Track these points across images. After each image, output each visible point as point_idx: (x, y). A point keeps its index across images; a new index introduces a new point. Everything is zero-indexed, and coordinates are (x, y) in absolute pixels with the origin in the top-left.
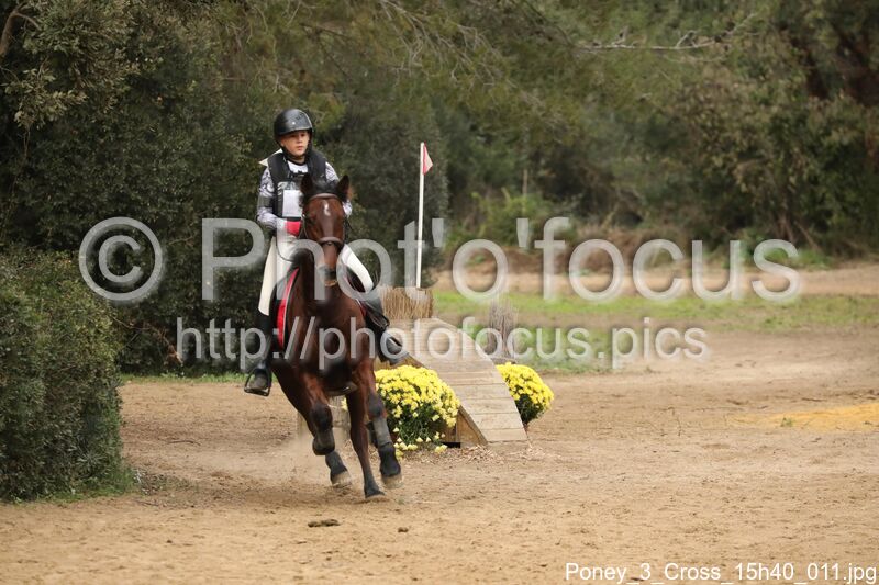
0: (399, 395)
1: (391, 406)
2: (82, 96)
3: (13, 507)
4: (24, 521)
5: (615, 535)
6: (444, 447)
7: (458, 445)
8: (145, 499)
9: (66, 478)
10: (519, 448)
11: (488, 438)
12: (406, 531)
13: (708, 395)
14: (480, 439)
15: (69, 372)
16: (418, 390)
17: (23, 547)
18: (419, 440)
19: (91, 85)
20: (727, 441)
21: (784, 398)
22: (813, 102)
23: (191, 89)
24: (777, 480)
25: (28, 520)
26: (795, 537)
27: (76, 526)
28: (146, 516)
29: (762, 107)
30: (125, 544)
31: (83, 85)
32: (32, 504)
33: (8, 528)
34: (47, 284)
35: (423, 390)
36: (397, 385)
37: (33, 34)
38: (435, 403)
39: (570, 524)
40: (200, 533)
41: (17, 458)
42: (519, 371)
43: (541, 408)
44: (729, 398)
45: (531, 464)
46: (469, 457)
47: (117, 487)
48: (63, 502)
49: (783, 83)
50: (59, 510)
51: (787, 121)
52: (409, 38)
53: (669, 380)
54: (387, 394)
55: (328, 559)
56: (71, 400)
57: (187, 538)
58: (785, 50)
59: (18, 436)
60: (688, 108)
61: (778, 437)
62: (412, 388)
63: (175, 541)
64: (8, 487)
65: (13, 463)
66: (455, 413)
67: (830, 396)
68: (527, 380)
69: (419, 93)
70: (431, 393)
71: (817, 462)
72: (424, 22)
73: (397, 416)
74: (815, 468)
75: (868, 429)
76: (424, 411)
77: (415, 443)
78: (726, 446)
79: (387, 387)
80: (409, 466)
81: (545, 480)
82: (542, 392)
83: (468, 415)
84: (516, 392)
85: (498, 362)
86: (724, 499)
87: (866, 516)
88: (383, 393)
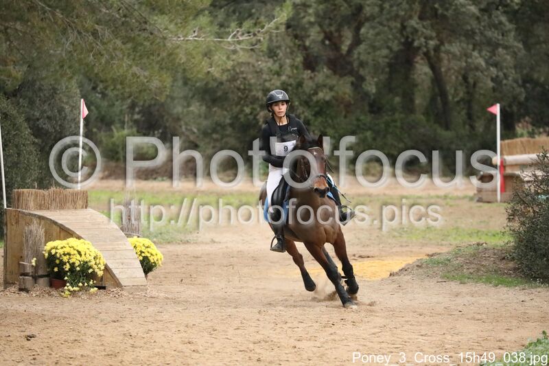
0: (68, 256)
1: (62, 263)
5: (210, 345)
6: (96, 289)
7: (104, 288)
10: (142, 290)
11: (123, 284)
13: (253, 257)
14: (117, 284)
16: (79, 253)
18: (80, 284)
22: (307, 74)
26: (322, 346)
29: (276, 76)
35: (83, 253)
36: (67, 250)
38: (90, 261)
39: (181, 338)
42: (142, 242)
43: (155, 266)
45: (151, 300)
46: (111, 295)
49: (288, 61)
51: (291, 85)
52: (64, 31)
53: (227, 247)
54: (60, 256)
55: (34, 359)
58: (288, 40)
60: (229, 76)
62: (76, 252)
66: (103, 268)
68: (147, 247)
70: (87, 255)
72: (74, 23)
73: (67, 269)
76: (83, 266)
77: (78, 286)
79: (61, 251)
80: (74, 301)
81: (161, 310)
82: (157, 254)
83: (110, 269)
84: (140, 255)
85: (128, 236)
86: (274, 323)
87: (364, 334)
88: (58, 255)
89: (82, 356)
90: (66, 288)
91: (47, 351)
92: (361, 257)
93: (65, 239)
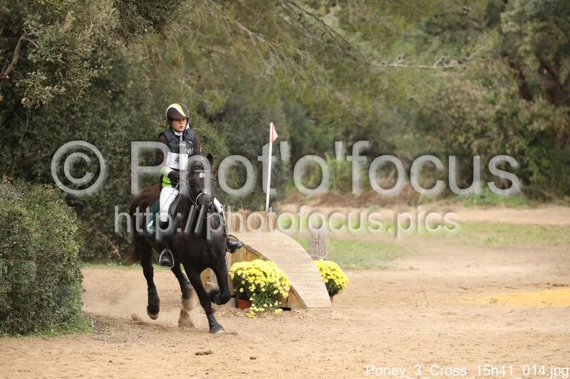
0: (253, 277)
1: (248, 284)
2: (63, 89)
3: (16, 339)
4: (23, 347)
5: (382, 364)
6: (281, 310)
7: (289, 309)
8: (96, 336)
9: (48, 322)
10: (327, 312)
11: (308, 305)
12: (255, 359)
13: (447, 284)
14: (303, 306)
15: (51, 257)
16: (265, 274)
17: (22, 363)
18: (266, 305)
19: (68, 82)
20: (456, 311)
21: (494, 286)
22: (522, 103)
23: (129, 86)
24: (484, 334)
25: (25, 347)
27: (53, 351)
28: (96, 346)
29: (490, 105)
30: (84, 363)
31: (64, 82)
32: (27, 338)
33: (13, 351)
34: (39, 203)
35: (268, 275)
36: (253, 271)
37: (34, 51)
38: (275, 283)
39: (355, 357)
40: (129, 357)
41: (18, 310)
42: (328, 265)
43: (341, 288)
44: (460, 285)
45: (335, 321)
46: (296, 317)
47: (79, 329)
48: (46, 337)
49: (503, 90)
50: (43, 342)
51: (505, 114)
52: (267, 57)
53: (424, 274)
54: (246, 277)
55: (207, 374)
56: (53, 275)
57: (121, 359)
58: (505, 69)
59: (20, 296)
60: (443, 105)
61: (487, 309)
62: (262, 273)
63: (114, 361)
64: (13, 327)
65: (16, 312)
66: (288, 289)
67: (523, 286)
68: (333, 270)
69: (272, 91)
70: (273, 277)
71: (510, 324)
72: (276, 47)
73: (252, 290)
74: (509, 328)
75: (543, 306)
76: (269, 288)
77: (263, 307)
78: (455, 314)
79: (246, 272)
80: (258, 321)
81: (342, 331)
82: (342, 278)
83: (296, 291)
84: (326, 278)
85: (315, 258)
86: (450, 345)
87: (536, 356)
88: (244, 276)
89: (255, 371)
90: (251, 308)
91: (221, 366)
92: (555, 285)
93: (251, 260)
